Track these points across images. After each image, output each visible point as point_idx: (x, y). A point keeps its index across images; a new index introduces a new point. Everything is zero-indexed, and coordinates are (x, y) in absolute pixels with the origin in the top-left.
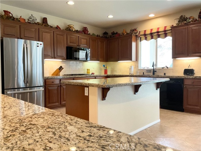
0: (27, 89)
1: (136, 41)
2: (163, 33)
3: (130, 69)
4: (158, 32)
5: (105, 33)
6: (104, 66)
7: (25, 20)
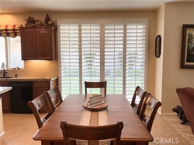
2: (13, 32)
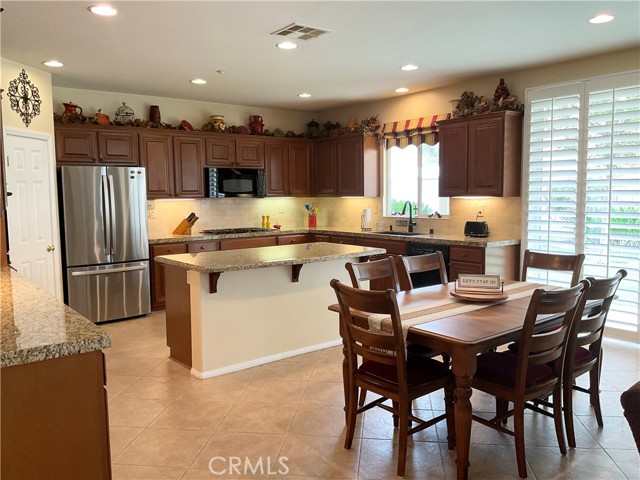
0: (121, 266)
1: (378, 147)
2: (431, 131)
3: (363, 216)
4: (420, 129)
5: (312, 125)
6: (307, 207)
7: (107, 117)
